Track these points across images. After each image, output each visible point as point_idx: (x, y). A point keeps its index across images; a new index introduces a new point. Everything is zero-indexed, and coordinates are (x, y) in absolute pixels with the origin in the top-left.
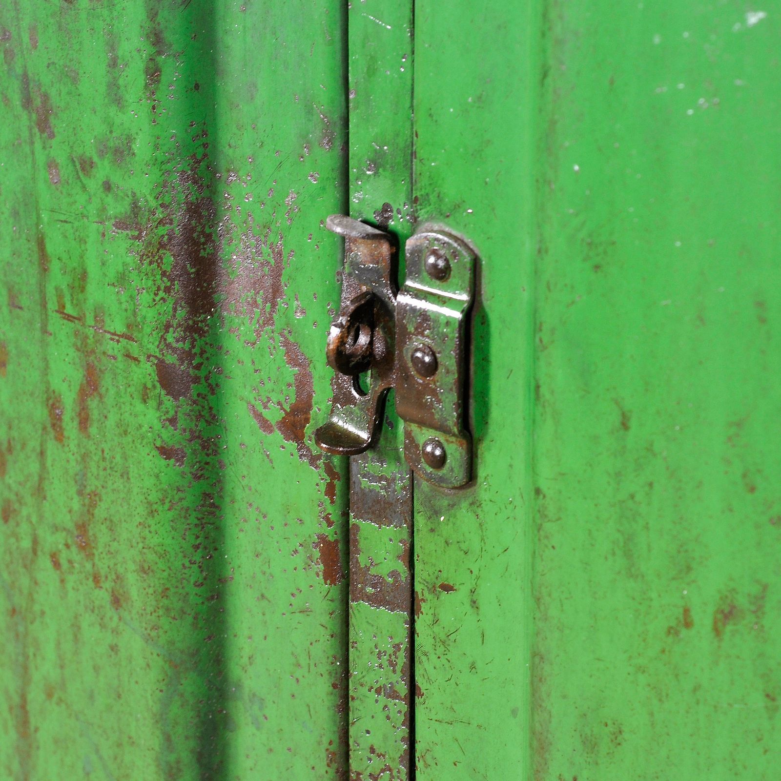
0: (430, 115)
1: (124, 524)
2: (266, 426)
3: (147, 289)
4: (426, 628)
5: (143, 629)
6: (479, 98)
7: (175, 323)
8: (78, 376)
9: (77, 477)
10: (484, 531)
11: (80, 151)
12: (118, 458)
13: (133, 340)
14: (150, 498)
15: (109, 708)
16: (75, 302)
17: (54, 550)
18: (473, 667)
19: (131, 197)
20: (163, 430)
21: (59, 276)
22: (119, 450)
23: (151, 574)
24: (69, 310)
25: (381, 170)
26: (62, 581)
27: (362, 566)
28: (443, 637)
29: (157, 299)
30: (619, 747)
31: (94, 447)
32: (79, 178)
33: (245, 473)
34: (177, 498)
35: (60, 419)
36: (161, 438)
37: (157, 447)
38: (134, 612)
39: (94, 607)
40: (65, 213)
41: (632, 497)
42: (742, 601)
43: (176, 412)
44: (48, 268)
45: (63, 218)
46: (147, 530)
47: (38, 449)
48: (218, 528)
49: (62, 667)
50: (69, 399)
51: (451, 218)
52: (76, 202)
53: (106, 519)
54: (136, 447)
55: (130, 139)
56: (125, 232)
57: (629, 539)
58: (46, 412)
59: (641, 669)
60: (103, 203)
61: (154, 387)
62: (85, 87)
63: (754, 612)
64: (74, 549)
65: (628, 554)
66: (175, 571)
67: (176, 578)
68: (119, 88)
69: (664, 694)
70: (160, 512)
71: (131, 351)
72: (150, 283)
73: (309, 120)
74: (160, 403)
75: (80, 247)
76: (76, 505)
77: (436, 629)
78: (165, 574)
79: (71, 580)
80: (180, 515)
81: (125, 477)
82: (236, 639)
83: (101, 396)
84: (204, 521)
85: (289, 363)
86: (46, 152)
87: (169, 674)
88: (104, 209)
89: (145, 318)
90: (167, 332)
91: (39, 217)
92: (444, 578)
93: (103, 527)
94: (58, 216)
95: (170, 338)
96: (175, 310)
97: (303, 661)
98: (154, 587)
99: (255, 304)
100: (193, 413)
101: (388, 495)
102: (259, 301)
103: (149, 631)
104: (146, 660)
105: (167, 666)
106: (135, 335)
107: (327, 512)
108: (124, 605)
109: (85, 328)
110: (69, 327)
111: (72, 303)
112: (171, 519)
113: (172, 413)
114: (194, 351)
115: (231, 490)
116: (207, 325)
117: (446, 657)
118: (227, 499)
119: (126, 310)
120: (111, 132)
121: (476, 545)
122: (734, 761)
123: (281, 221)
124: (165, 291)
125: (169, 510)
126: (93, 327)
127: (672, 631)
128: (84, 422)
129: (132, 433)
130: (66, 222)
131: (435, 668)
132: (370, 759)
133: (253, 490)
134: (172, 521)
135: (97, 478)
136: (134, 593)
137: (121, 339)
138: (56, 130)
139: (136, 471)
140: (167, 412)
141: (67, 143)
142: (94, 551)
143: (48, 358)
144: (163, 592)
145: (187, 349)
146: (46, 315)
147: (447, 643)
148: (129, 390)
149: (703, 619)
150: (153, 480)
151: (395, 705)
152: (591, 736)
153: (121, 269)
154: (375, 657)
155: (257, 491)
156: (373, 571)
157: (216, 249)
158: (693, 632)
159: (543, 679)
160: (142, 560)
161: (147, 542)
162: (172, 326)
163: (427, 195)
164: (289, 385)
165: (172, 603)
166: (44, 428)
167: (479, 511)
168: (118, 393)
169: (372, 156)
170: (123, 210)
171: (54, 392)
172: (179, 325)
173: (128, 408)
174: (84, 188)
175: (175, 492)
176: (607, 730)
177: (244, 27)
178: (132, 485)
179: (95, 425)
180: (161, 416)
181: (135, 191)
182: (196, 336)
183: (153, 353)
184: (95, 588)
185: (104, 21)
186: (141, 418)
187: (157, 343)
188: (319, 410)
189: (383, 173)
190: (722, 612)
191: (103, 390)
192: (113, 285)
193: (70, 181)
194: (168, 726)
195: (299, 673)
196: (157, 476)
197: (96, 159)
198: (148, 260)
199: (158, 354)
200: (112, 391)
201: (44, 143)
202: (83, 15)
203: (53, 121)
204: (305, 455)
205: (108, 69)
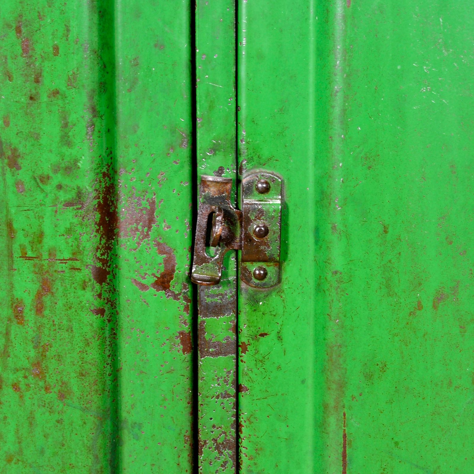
0: (253, 121)
1: (68, 355)
2: (144, 287)
3: (86, 232)
4: (251, 357)
5: (82, 405)
6: (281, 110)
7: (101, 246)
8: (35, 287)
9: (34, 339)
10: (285, 303)
11: (40, 173)
12: (65, 322)
13: (77, 260)
14: (87, 337)
15: (55, 454)
16: (34, 249)
17: (15, 381)
18: (279, 368)
19: (76, 189)
20: (95, 301)
21: (23, 238)
22: (65, 318)
23: (87, 375)
24: (30, 254)
25: (217, 152)
26: (21, 397)
27: (207, 339)
28: (261, 358)
29: (92, 236)
30: (385, 373)
31: (47, 321)
32: (39, 186)
33: (129, 314)
34: (101, 333)
35: (21, 312)
36: (94, 305)
37: (91, 310)
38: (75, 398)
39: (45, 404)
40: (28, 206)
41: (390, 261)
42: (447, 291)
43: (101, 290)
44: (15, 236)
45: (26, 208)
46: (85, 354)
47: (5, 332)
48: (116, 345)
49: (20, 443)
50: (28, 300)
51: (266, 165)
52: (36, 199)
53: (55, 356)
54: (78, 313)
55: (76, 161)
56: (71, 208)
57: (389, 280)
58: (10, 311)
59: (396, 335)
60: (56, 196)
61: (90, 280)
62: (44, 140)
63: (453, 294)
64: (30, 378)
65: (388, 287)
66: (100, 371)
67: (101, 374)
68: (69, 137)
69: (408, 342)
70: (93, 343)
71: (75, 266)
72: (88, 229)
73: (173, 136)
74: (94, 288)
75: (39, 221)
76: (33, 353)
77: (257, 356)
78: (96, 373)
79: (27, 395)
80: (102, 341)
81: (70, 331)
82: (123, 398)
83: (53, 294)
84: (112, 342)
85: (159, 254)
86: (15, 177)
87: (97, 424)
88: (57, 198)
89: (85, 247)
90: (97, 251)
91: (8, 211)
92: (261, 331)
93: (53, 361)
94: (21, 209)
95: (98, 254)
96: (101, 240)
97: (169, 397)
98: (89, 381)
99: (137, 229)
100: (108, 289)
101: (223, 302)
102: (140, 227)
103: (85, 405)
104: (83, 421)
105: (96, 420)
106: (79, 257)
107: (185, 319)
108: (68, 397)
109: (41, 261)
110: (30, 263)
111: (33, 250)
112: (99, 344)
113: (99, 291)
114: (108, 259)
115: (121, 324)
116: (112, 245)
117: (263, 367)
118: (120, 329)
119: (72, 246)
120: (63, 160)
121: (280, 310)
122: (445, 360)
123: (155, 186)
124: (96, 232)
125: (98, 340)
126: (47, 260)
127: (412, 313)
128: (39, 309)
129: (75, 307)
130: (28, 210)
131: (256, 375)
132: (212, 432)
133: (135, 321)
134: (99, 346)
135: (49, 336)
136: (75, 389)
137: (68, 261)
138: (22, 165)
139: (78, 325)
140: (97, 291)
141: (30, 171)
142: (46, 374)
143: (13, 282)
144: (94, 383)
145: (106, 258)
146: (13, 261)
147: (263, 361)
148: (73, 286)
149: (428, 304)
150: (89, 327)
151: (228, 400)
152: (369, 372)
153: (68, 226)
154: (215, 382)
155: (137, 321)
156: (214, 340)
157: (116, 207)
158: (423, 311)
159: (341, 355)
160: (81, 370)
161: (85, 360)
162: (100, 249)
163: (252, 157)
164: (160, 264)
165: (99, 387)
166: (9, 320)
167: (282, 294)
168: (66, 289)
169: (212, 147)
170: (70, 197)
171: (17, 299)
172: (103, 247)
173: (72, 295)
174: (42, 191)
175: (101, 330)
176: (378, 367)
177: (130, 99)
178: (74, 334)
179: (48, 308)
180: (94, 294)
181: (79, 186)
182: (109, 251)
183: (89, 264)
184: (46, 394)
185: (59, 106)
186: (82, 298)
187: (92, 258)
188: (180, 271)
189: (219, 153)
190: (437, 298)
191: (54, 290)
192: (63, 235)
193: (32, 189)
194: (96, 450)
195: (166, 403)
196: (91, 325)
197: (51, 174)
198: (87, 218)
199: (92, 264)
200: (61, 289)
201: (13, 173)
202: (44, 106)
203: (20, 161)
204: (170, 296)
205: (61, 129)
